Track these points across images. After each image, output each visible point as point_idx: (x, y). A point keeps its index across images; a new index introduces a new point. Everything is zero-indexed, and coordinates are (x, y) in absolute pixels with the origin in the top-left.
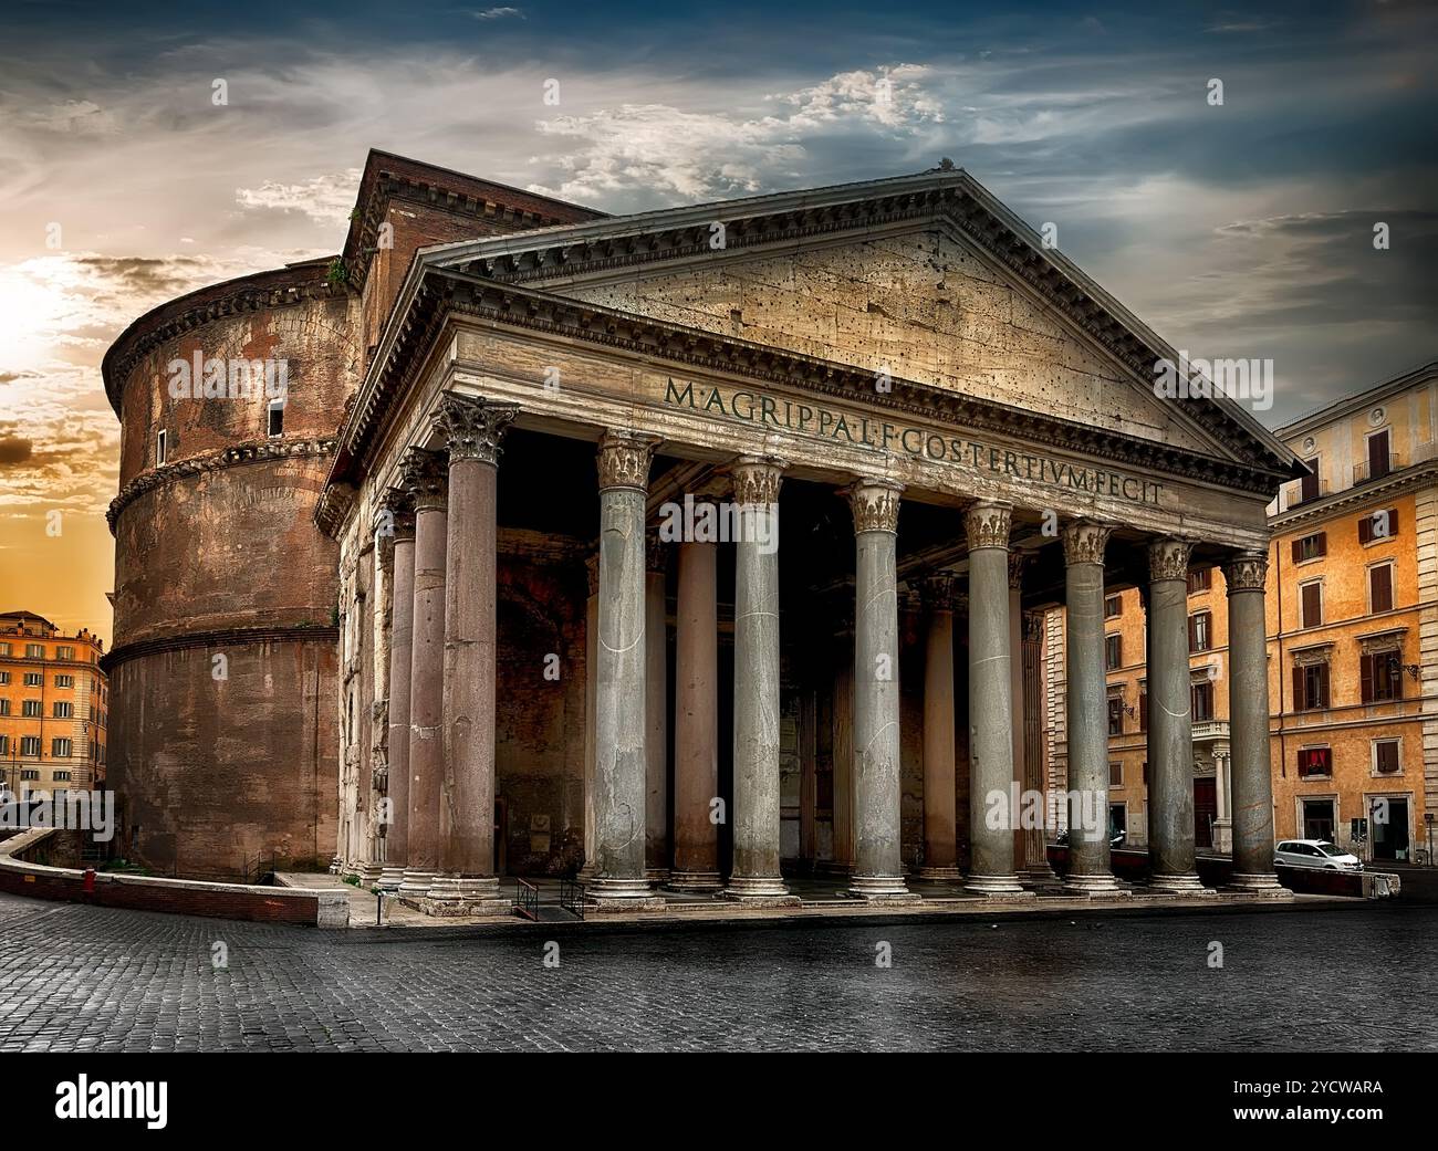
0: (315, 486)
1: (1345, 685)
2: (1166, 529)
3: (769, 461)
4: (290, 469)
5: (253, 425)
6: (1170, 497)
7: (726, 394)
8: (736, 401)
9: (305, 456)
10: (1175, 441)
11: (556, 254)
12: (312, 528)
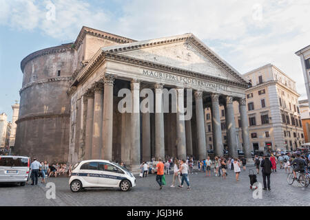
0: (67, 86)
1: (258, 121)
2: (229, 95)
3: (161, 84)
4: (62, 83)
5: (54, 74)
6: (229, 89)
7: (154, 72)
8: (155, 73)
9: (65, 81)
10: (229, 79)
11: (124, 49)
12: (65, 94)
